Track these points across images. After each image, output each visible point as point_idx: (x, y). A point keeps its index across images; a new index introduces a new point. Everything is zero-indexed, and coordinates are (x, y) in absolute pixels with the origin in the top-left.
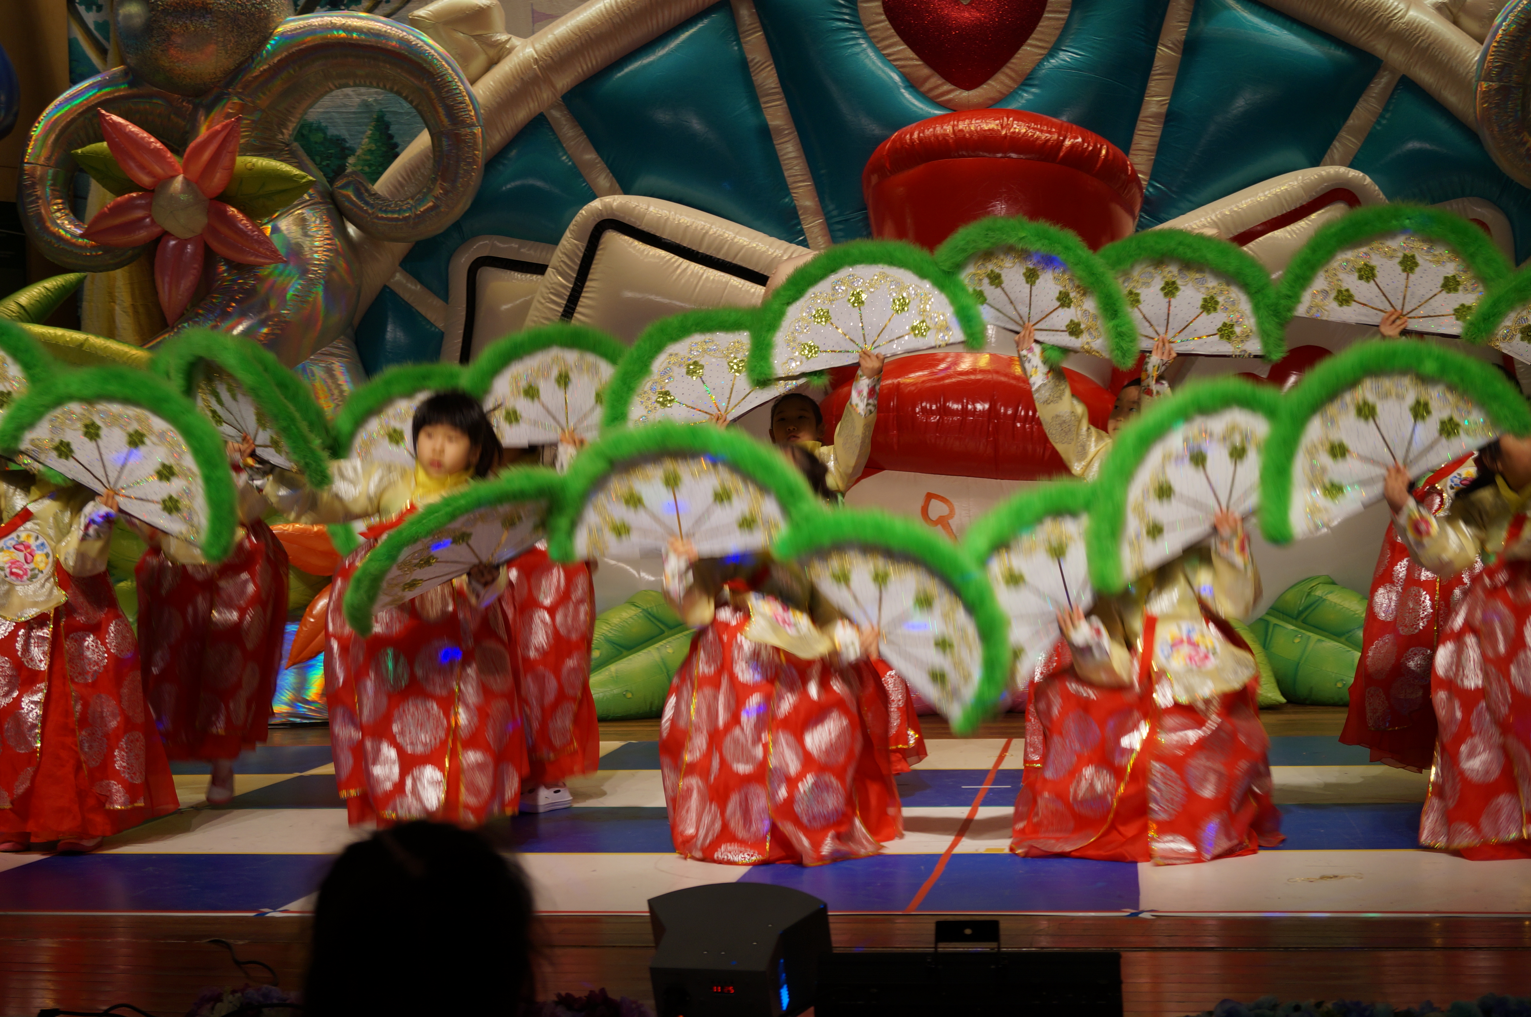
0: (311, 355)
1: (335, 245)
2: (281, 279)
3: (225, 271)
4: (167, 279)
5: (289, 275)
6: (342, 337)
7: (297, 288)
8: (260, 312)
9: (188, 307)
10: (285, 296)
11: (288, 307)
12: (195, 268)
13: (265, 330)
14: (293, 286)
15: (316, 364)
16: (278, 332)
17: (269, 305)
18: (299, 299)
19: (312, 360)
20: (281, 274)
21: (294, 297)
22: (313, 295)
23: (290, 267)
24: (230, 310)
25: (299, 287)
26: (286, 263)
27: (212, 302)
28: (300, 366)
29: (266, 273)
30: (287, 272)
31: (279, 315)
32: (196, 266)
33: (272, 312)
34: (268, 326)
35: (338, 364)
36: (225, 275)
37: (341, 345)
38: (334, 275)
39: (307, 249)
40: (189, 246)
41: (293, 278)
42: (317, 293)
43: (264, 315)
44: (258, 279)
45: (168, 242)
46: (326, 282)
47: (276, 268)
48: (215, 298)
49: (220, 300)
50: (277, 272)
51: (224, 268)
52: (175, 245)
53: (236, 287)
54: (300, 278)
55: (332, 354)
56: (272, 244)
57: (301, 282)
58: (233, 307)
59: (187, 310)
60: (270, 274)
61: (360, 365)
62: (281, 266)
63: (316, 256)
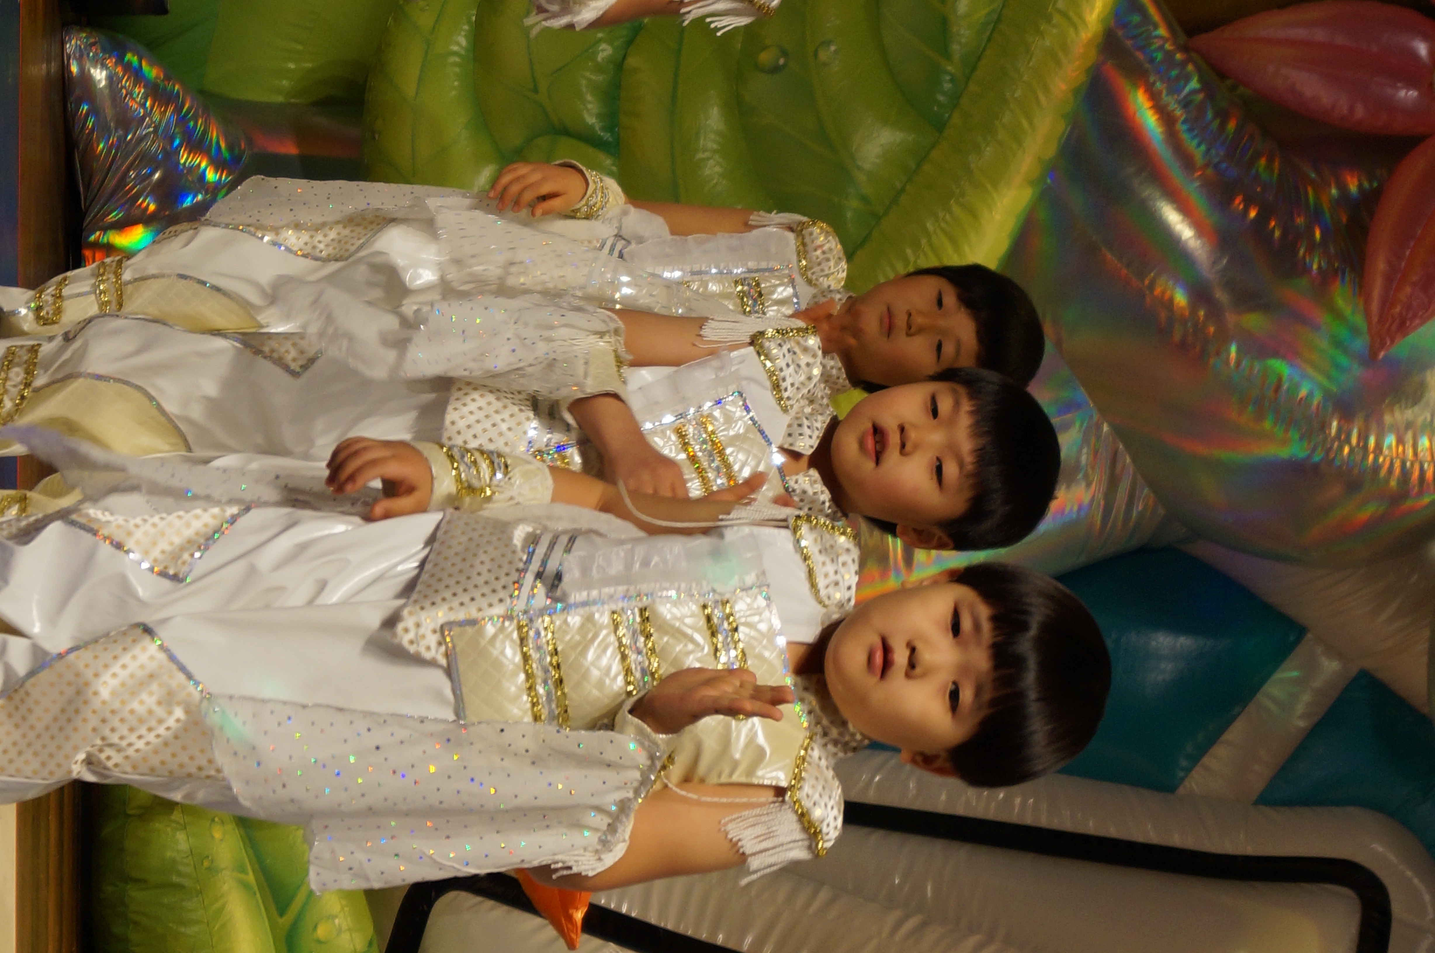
0: (1110, 424)
1: (1421, 493)
2: (1324, 344)
3: (1343, 188)
4: (1320, 35)
5: (1338, 367)
6: (1161, 511)
7: (1297, 386)
8: (1229, 285)
9: (1242, 89)
10: (1276, 354)
11: (1245, 363)
12: (1351, 109)
13: (1180, 298)
14: (1304, 376)
15: (1085, 440)
16: (1177, 336)
17: (1252, 310)
18: (1270, 393)
19: (1099, 427)
20: (1338, 344)
21: (1273, 379)
22: (1279, 432)
23: (1357, 370)
24: (1238, 204)
25: (1303, 392)
26: (1370, 358)
27: (1257, 156)
28: (1081, 394)
29: (1340, 302)
30: (1344, 360)
31: (1224, 337)
32: (1360, 112)
33: (1231, 318)
34: (1193, 306)
35: (1087, 500)
36: (1334, 191)
37: (1139, 507)
38: (1336, 490)
39: (1409, 414)
40: (1413, 94)
41: (1329, 377)
42: (1285, 442)
43: (1221, 296)
44: (1326, 279)
45: (1425, 38)
46: (1316, 467)
47: (1355, 331)
48: (1270, 161)
49: (1264, 175)
50: (1343, 333)
51: (1353, 188)
52: (1414, 55)
53: (1300, 221)
54: (1327, 395)
55: (1113, 481)
56: (1424, 321)
57: (1317, 398)
58: (1246, 211)
59: (1234, 88)
60: (1338, 315)
61: (1082, 559)
62: (1360, 344)
63: (1390, 440)
